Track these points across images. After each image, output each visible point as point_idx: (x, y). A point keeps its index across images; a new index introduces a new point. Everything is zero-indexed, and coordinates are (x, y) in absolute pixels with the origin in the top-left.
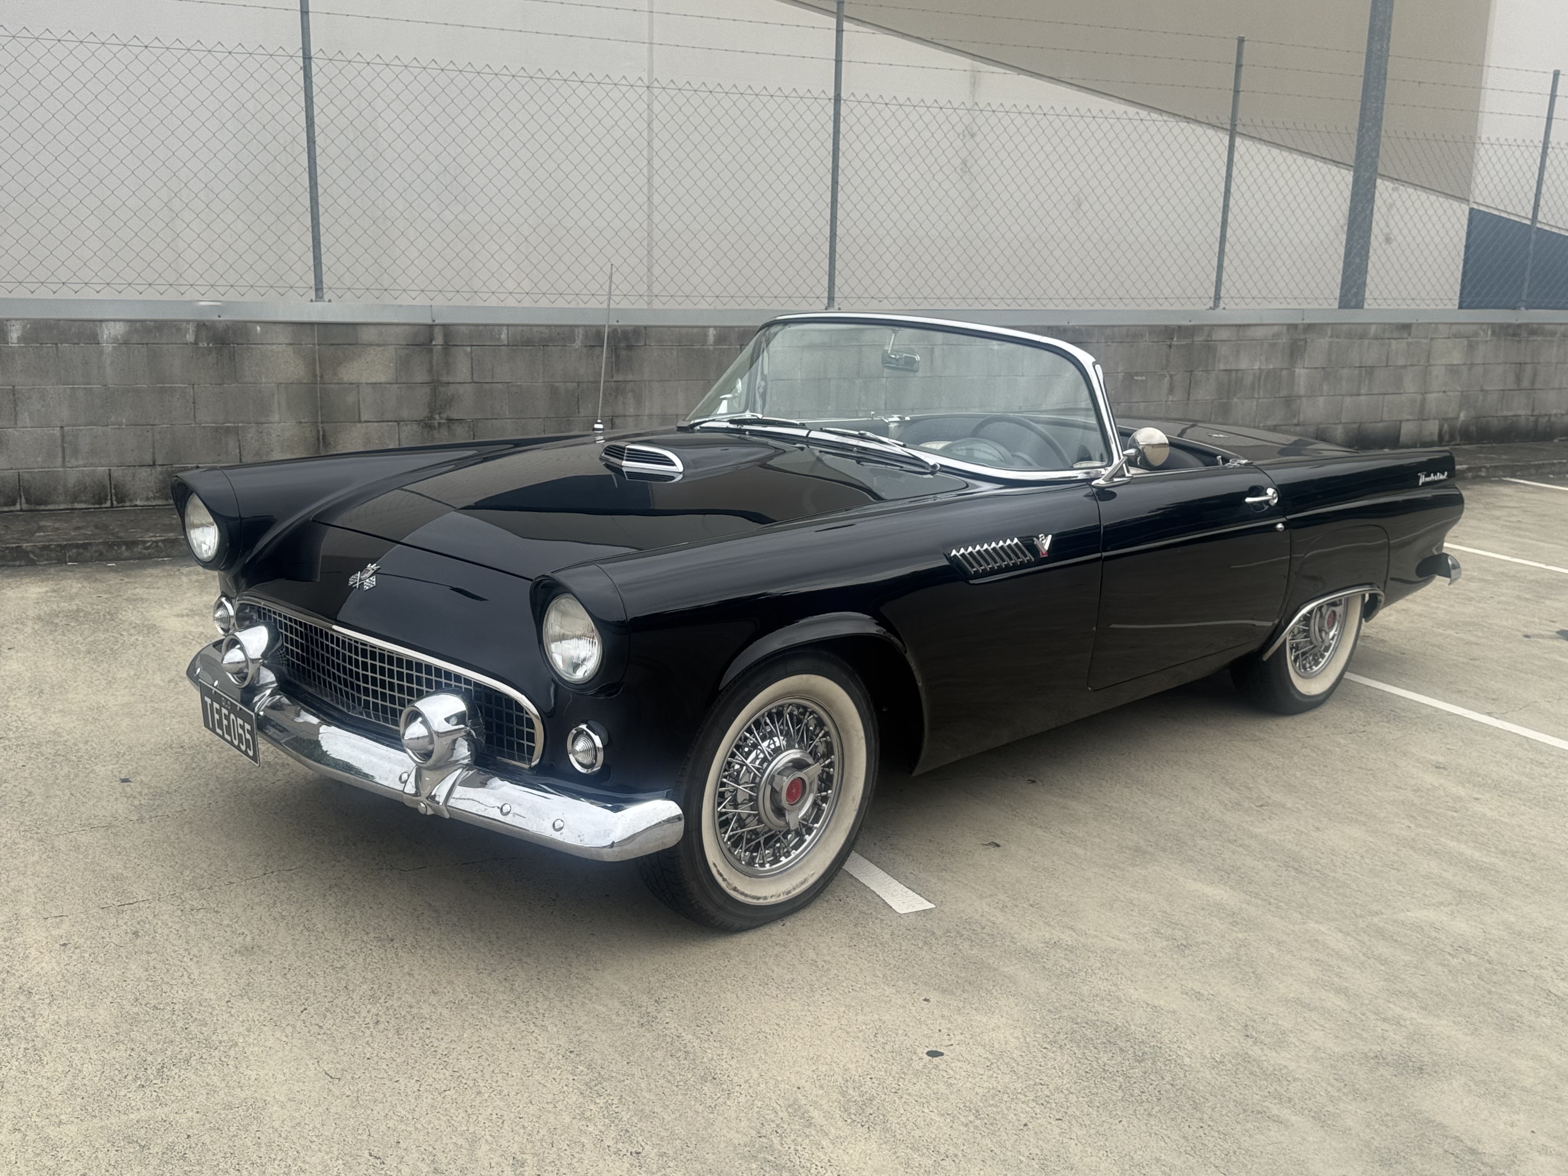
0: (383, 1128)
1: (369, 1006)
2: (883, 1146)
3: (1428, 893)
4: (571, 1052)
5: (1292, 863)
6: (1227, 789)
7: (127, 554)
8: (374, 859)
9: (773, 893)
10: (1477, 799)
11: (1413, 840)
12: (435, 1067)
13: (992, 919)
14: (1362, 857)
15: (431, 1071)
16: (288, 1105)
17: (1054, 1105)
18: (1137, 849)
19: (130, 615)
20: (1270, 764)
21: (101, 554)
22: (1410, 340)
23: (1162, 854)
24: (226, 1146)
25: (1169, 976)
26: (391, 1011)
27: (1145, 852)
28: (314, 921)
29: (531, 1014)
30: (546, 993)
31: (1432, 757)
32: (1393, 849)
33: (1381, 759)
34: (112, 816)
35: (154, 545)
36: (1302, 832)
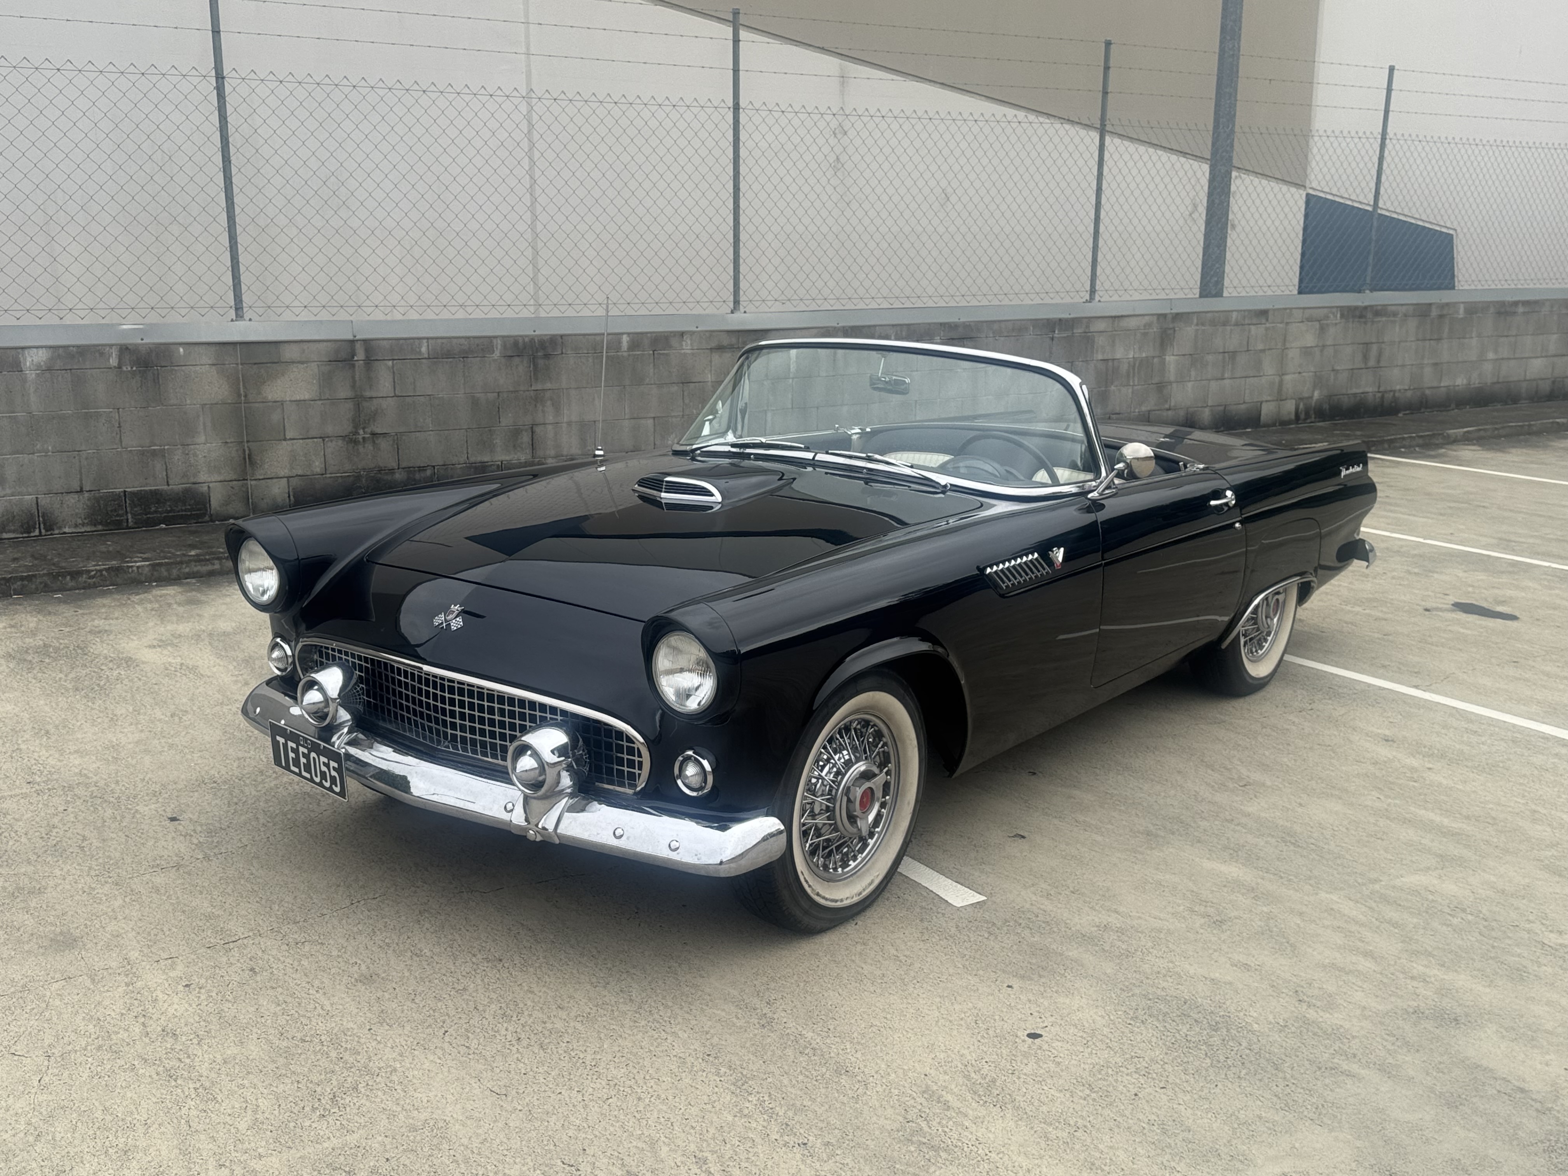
0: (565, 1138)
1: (505, 1025)
2: (1020, 1123)
3: (1414, 859)
4: (709, 1055)
5: (1288, 839)
6: (1210, 771)
7: (71, 584)
8: (451, 883)
9: (848, 895)
10: (1430, 769)
11: (1387, 810)
12: (589, 1077)
13: (1042, 907)
14: (1347, 829)
15: (588, 1082)
16: (469, 1122)
17: (1154, 1075)
18: (1148, 833)
19: (100, 648)
20: (1239, 745)
21: (46, 585)
22: (1268, 325)
23: (1172, 836)
24: (427, 1166)
25: (1215, 951)
26: (527, 1028)
27: (1157, 836)
28: (419, 946)
29: (658, 1022)
30: (663, 1001)
31: (1379, 731)
32: (1372, 820)
33: (1335, 735)
34: (177, 855)
35: (99, 574)
36: (1288, 809)
